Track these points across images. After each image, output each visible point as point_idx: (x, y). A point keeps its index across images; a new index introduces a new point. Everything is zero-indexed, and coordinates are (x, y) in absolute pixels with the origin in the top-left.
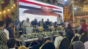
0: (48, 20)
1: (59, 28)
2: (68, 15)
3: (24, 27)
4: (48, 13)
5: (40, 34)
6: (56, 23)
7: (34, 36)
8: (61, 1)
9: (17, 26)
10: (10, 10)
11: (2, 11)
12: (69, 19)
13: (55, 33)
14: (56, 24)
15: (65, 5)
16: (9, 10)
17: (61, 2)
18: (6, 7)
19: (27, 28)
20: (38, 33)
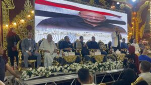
0: (93, 38)
2: (140, 28)
3: (41, 52)
4: (94, 26)
5: (66, 68)
7: (50, 73)
8: (126, 2)
9: (27, 51)
10: (25, 21)
11: (11, 23)
13: (103, 65)
15: (133, 10)
16: (23, 21)
17: (124, 3)
18: (17, 16)
20: (62, 67)
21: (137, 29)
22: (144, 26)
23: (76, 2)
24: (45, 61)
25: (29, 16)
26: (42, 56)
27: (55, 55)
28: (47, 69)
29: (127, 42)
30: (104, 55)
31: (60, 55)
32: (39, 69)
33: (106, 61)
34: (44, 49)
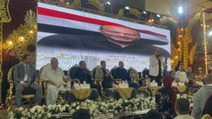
0: (121, 63)
1: (148, 89)
2: (189, 51)
3: (42, 83)
4: (123, 46)
6: (146, 72)
7: (49, 115)
10: (26, 39)
11: (4, 41)
12: (191, 63)
14: (146, 76)
15: (180, 25)
16: (22, 39)
17: (167, 16)
18: (14, 31)
19: (50, 87)
20: (68, 106)
21: (186, 51)
22: (194, 47)
25: (31, 32)
26: (43, 89)
28: (46, 110)
30: (132, 89)
31: (69, 89)
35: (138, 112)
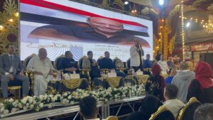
0: (107, 54)
1: (134, 77)
3: (29, 74)
4: (108, 36)
5: (66, 97)
7: (42, 105)
9: (7, 74)
12: (171, 53)
13: (118, 91)
15: (161, 16)
20: (59, 95)
21: (166, 42)
22: (174, 38)
23: (83, 2)
24: (35, 88)
25: (11, 20)
26: (30, 80)
27: (50, 78)
28: (37, 100)
29: (152, 59)
30: (121, 77)
31: (58, 79)
32: (24, 100)
33: (123, 86)
34: (33, 70)
35: (126, 100)
